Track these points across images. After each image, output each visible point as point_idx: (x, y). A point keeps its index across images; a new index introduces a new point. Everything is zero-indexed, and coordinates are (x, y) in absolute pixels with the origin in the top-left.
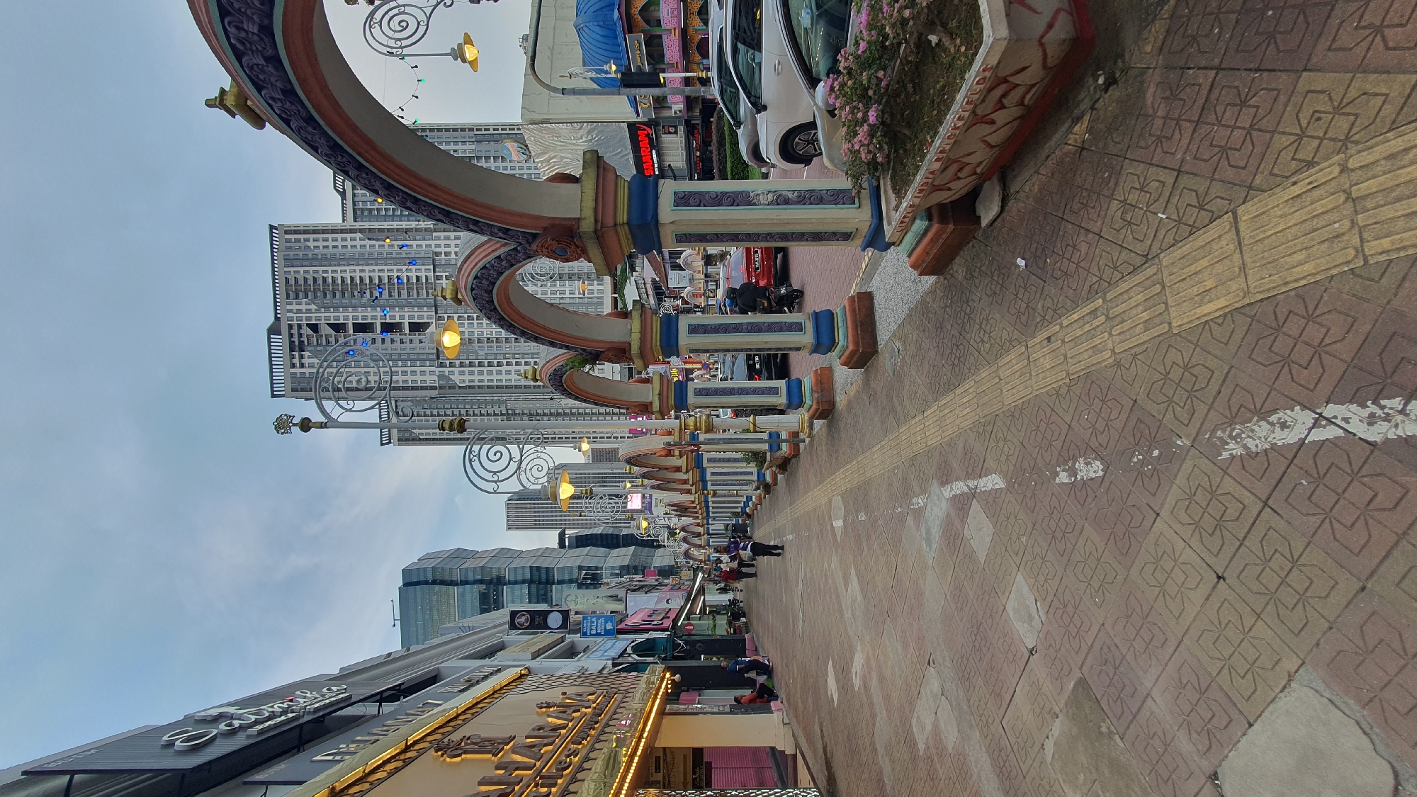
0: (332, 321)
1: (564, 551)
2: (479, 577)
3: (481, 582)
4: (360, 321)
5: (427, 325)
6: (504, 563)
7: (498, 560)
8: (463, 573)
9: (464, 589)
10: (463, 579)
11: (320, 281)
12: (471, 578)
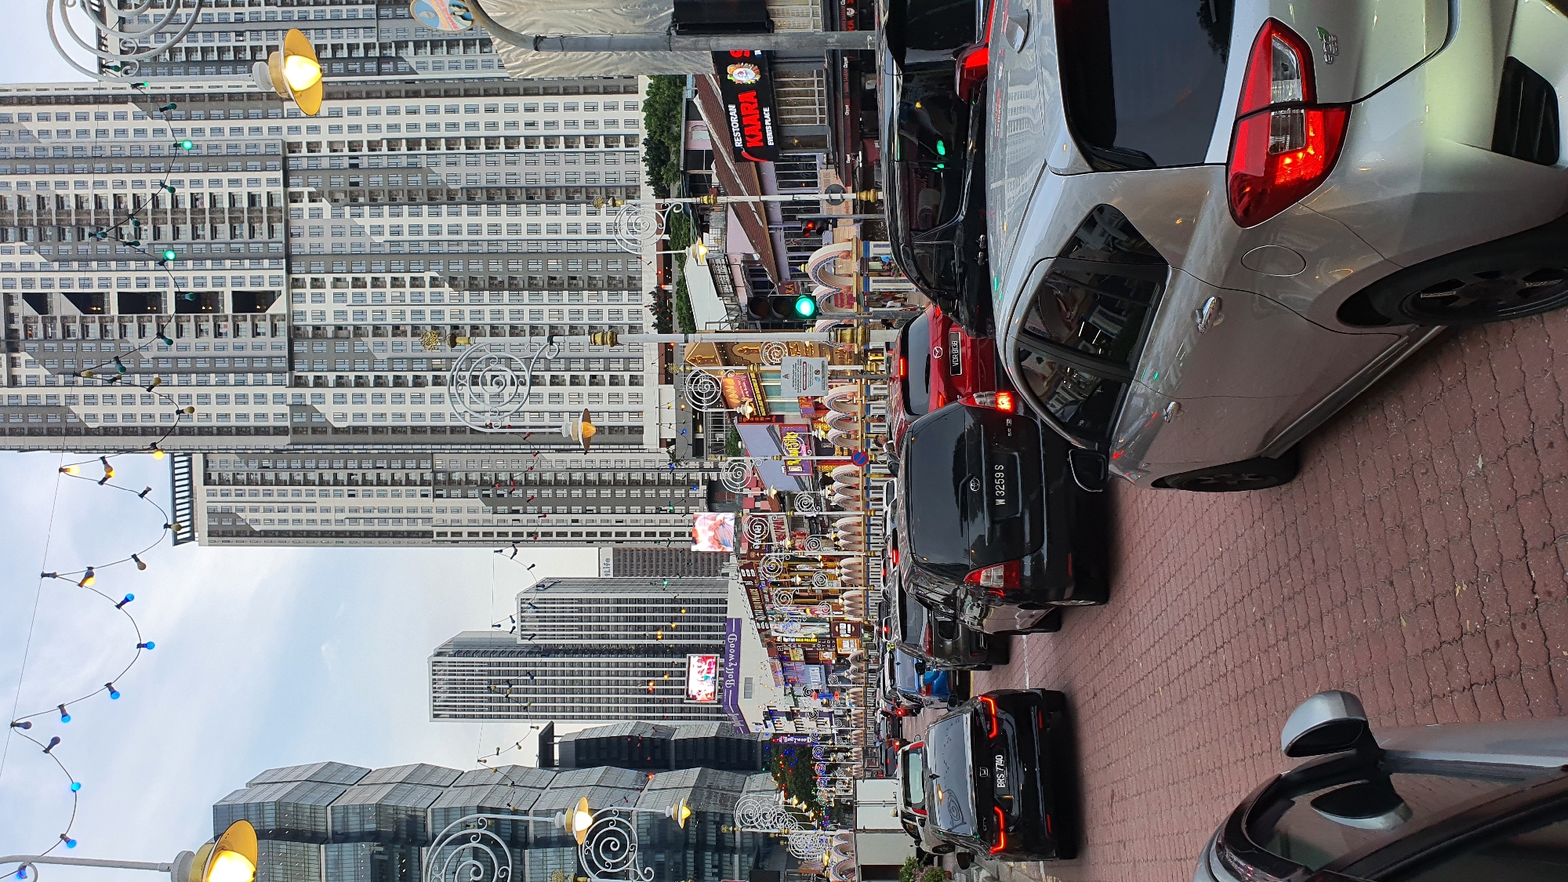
0: (76, 290)
1: (550, 774)
2: (371, 826)
3: (374, 836)
4: (134, 289)
5: (269, 298)
6: (423, 798)
7: (411, 791)
8: (339, 816)
9: (340, 851)
10: (339, 828)
11: (52, 205)
12: (354, 826)
